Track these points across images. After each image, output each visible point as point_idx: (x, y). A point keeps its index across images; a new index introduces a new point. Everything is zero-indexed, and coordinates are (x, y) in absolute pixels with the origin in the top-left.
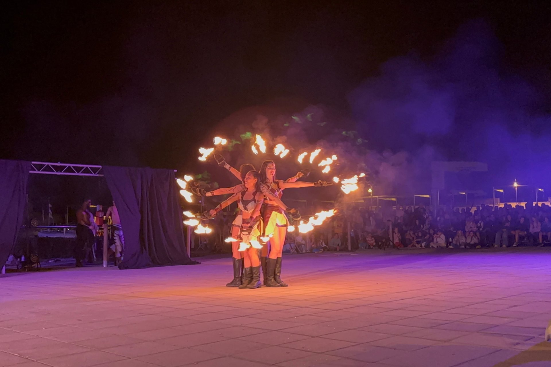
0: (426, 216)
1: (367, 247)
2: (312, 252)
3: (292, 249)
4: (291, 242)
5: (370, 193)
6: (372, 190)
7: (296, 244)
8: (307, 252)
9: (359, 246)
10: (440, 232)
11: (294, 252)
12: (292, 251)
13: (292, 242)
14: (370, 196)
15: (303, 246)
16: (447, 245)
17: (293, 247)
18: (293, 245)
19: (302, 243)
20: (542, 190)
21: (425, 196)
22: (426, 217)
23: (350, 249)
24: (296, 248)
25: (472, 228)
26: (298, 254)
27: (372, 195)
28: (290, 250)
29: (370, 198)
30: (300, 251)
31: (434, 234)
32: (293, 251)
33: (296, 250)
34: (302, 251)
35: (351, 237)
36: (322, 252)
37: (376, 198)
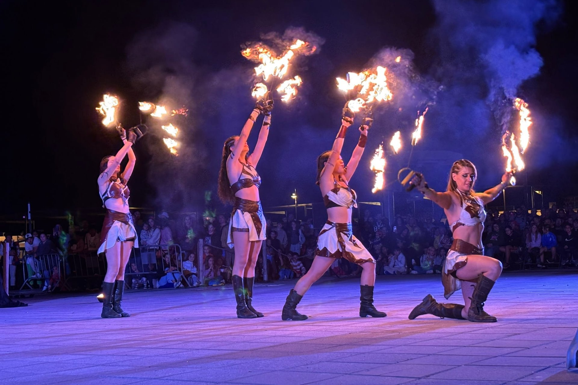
0: (378, 227)
1: (292, 276)
2: (208, 286)
3: (176, 281)
4: (174, 270)
5: (294, 200)
6: (296, 195)
7: (182, 274)
8: (200, 285)
9: (280, 274)
10: (397, 251)
11: (180, 285)
12: (176, 284)
13: (176, 270)
14: (295, 204)
15: (194, 276)
16: (408, 268)
17: (177, 279)
18: (178, 276)
19: (192, 272)
20: (540, 192)
21: (374, 203)
22: (378, 229)
23: (266, 278)
24: (183, 279)
25: (443, 243)
26: (185, 288)
27: (298, 203)
28: (173, 284)
29: (294, 207)
30: (189, 285)
31: (389, 254)
32: (178, 285)
33: (183, 282)
34: (192, 284)
35: (268, 261)
36: (223, 284)
37: (303, 207)
